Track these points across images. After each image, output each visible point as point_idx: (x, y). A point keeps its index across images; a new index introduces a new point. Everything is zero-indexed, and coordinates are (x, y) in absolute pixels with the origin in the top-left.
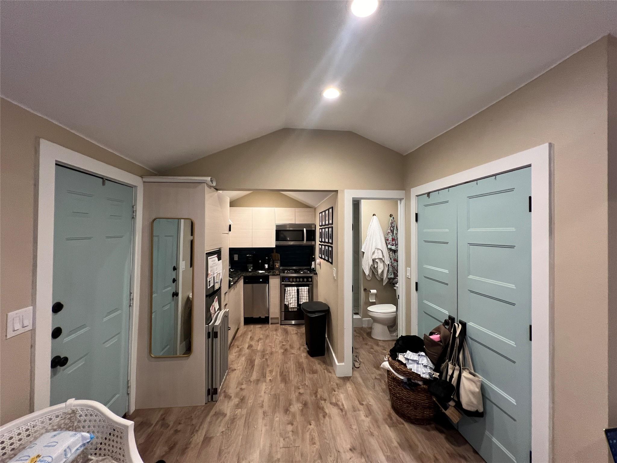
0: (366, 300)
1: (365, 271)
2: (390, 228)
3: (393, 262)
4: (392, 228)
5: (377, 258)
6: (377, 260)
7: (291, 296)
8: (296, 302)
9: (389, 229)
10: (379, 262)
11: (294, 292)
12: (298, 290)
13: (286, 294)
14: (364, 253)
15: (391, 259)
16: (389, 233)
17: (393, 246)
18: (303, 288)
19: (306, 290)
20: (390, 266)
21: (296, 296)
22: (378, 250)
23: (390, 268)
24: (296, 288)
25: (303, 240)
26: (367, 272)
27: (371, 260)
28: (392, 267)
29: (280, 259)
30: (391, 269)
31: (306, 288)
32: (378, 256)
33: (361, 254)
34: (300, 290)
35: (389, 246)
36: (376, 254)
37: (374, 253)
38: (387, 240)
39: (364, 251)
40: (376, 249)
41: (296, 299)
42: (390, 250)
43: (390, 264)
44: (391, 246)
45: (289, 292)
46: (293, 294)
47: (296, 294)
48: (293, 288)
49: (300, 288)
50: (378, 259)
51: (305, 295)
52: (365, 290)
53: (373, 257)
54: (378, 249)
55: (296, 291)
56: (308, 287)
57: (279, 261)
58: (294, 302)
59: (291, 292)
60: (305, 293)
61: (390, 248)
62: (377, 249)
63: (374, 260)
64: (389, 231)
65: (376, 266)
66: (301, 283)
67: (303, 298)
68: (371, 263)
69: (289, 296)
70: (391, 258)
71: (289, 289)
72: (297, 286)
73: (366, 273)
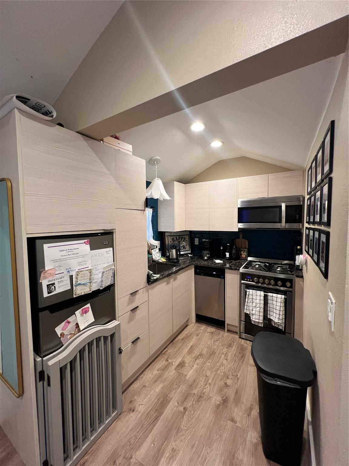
7: (254, 304)
8: (262, 314)
11: (258, 298)
12: (266, 297)
13: (247, 299)
18: (275, 295)
19: (279, 300)
21: (262, 306)
24: (262, 293)
25: (280, 221)
29: (247, 247)
31: (280, 298)
34: (269, 298)
41: (262, 310)
45: (251, 297)
46: (258, 301)
47: (262, 302)
48: (258, 292)
49: (270, 294)
51: (278, 308)
55: (262, 298)
56: (283, 296)
57: (246, 249)
58: (257, 313)
59: (254, 297)
60: (279, 304)
66: (271, 286)
67: (275, 311)
69: (251, 303)
71: (251, 293)
72: (266, 290)
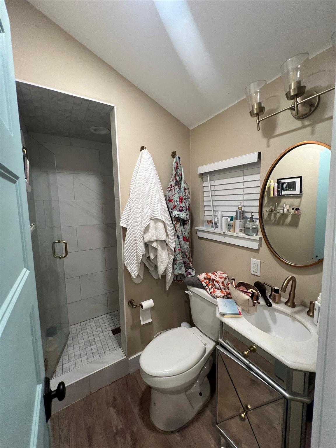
0: (133, 322)
1: (129, 269)
2: (173, 176)
3: (183, 242)
4: (177, 177)
5: (154, 239)
6: (154, 245)
9: (171, 180)
10: (159, 249)
14: (125, 229)
15: (178, 238)
16: (174, 186)
17: (181, 213)
20: (177, 252)
22: (155, 223)
23: (179, 255)
26: (134, 270)
27: (142, 244)
28: (182, 252)
30: (179, 258)
32: (157, 237)
33: (119, 232)
35: (175, 213)
36: (152, 231)
37: (147, 229)
38: (169, 201)
39: (125, 226)
40: (151, 221)
42: (177, 219)
43: (178, 247)
44: (179, 213)
50: (157, 241)
52: (131, 303)
53: (147, 238)
54: (156, 220)
61: (177, 216)
62: (153, 220)
63: (147, 245)
64: (173, 183)
65: (152, 256)
68: (141, 250)
70: (179, 235)
73: (132, 273)
